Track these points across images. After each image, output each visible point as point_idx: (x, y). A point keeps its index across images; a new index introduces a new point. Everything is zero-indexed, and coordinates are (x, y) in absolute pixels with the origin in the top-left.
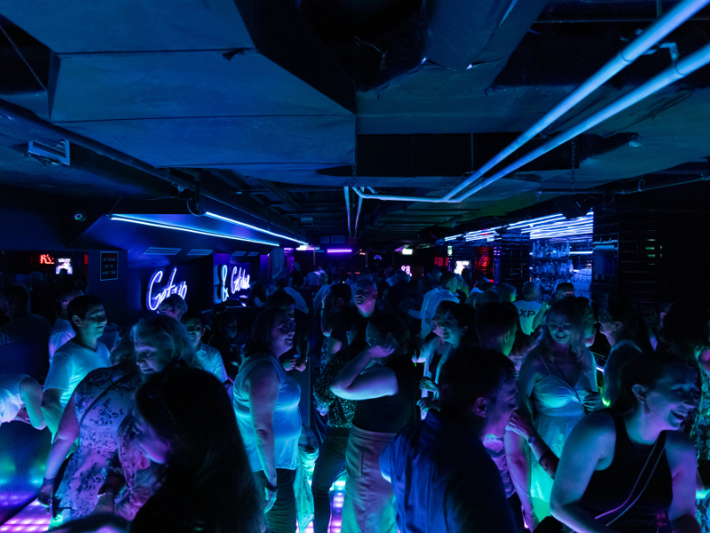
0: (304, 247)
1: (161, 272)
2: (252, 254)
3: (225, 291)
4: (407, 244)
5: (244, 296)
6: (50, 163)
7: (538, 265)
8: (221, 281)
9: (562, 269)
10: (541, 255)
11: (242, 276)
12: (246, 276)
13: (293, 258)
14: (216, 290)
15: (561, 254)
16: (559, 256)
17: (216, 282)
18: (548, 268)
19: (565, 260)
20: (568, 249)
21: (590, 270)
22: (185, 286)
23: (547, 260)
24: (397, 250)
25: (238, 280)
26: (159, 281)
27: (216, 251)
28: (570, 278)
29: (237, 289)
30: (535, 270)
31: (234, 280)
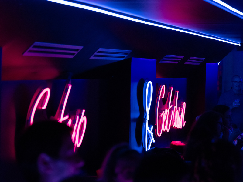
1: (48, 90)
3: (149, 130)
5: (177, 143)
11: (173, 104)
12: (180, 106)
14: (133, 126)
17: (135, 114)
22: (84, 119)
25: (167, 111)
26: (44, 107)
29: (165, 128)
31: (160, 112)
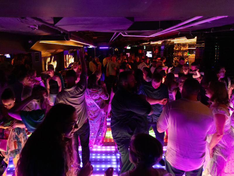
0: (91, 47)
1: (50, 58)
2: (75, 50)
3: (67, 63)
4: (129, 45)
6: (34, 29)
7: (176, 53)
8: (66, 60)
9: (185, 54)
10: (177, 49)
12: (73, 58)
13: (87, 51)
14: (65, 63)
15: (184, 49)
16: (184, 50)
18: (180, 54)
19: (186, 51)
20: (187, 47)
21: (195, 55)
22: (56, 62)
23: (180, 51)
24: (125, 47)
25: (70, 59)
26: (49, 61)
27: (65, 50)
28: (187, 57)
29: (70, 63)
30: (175, 54)
